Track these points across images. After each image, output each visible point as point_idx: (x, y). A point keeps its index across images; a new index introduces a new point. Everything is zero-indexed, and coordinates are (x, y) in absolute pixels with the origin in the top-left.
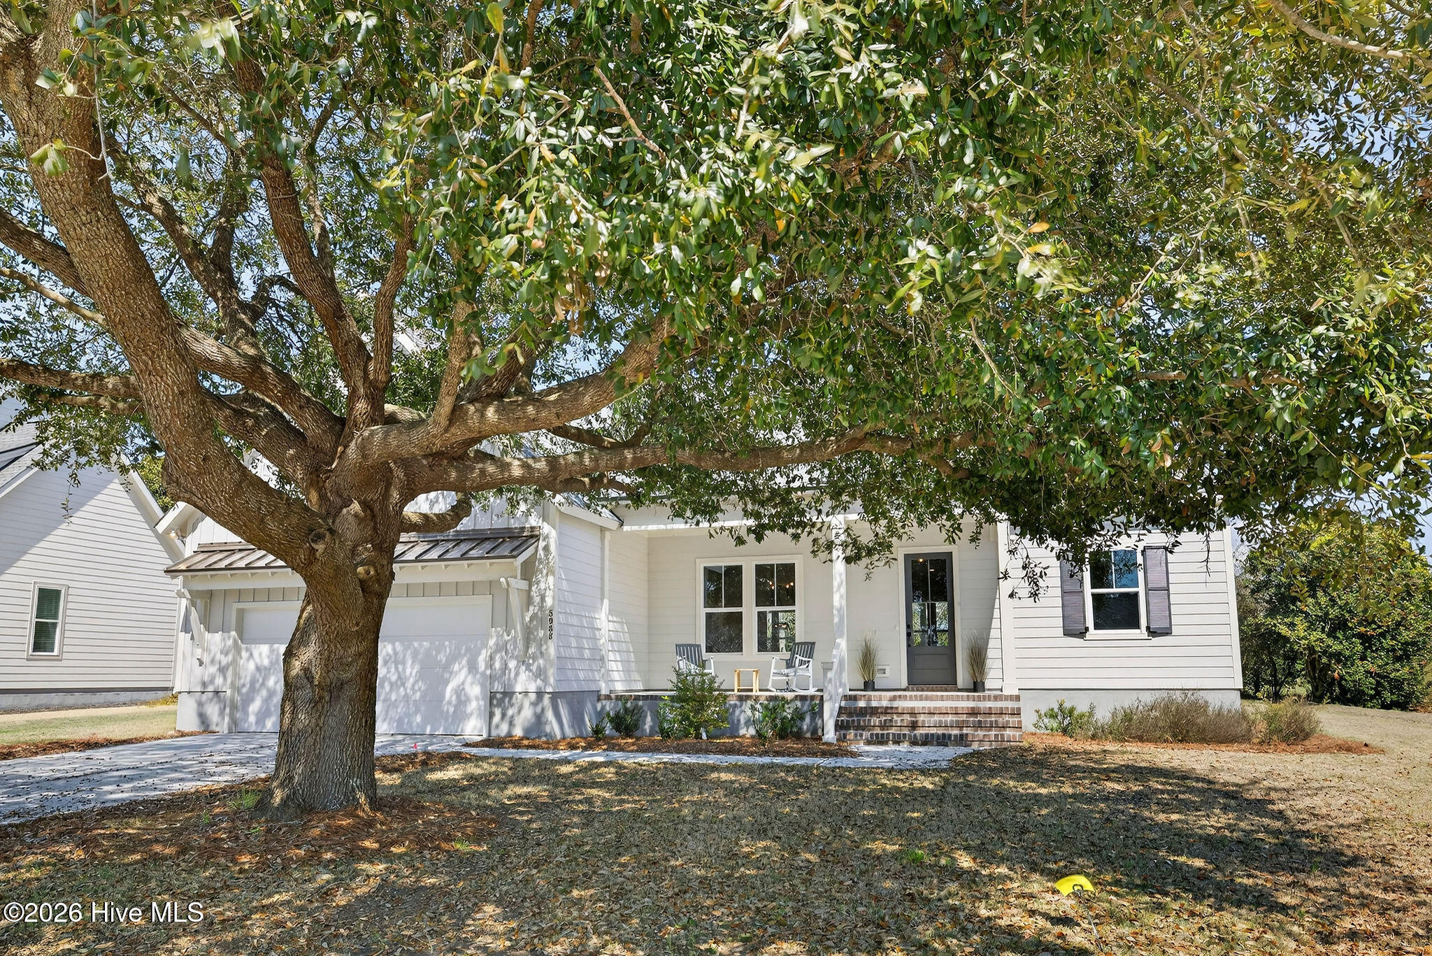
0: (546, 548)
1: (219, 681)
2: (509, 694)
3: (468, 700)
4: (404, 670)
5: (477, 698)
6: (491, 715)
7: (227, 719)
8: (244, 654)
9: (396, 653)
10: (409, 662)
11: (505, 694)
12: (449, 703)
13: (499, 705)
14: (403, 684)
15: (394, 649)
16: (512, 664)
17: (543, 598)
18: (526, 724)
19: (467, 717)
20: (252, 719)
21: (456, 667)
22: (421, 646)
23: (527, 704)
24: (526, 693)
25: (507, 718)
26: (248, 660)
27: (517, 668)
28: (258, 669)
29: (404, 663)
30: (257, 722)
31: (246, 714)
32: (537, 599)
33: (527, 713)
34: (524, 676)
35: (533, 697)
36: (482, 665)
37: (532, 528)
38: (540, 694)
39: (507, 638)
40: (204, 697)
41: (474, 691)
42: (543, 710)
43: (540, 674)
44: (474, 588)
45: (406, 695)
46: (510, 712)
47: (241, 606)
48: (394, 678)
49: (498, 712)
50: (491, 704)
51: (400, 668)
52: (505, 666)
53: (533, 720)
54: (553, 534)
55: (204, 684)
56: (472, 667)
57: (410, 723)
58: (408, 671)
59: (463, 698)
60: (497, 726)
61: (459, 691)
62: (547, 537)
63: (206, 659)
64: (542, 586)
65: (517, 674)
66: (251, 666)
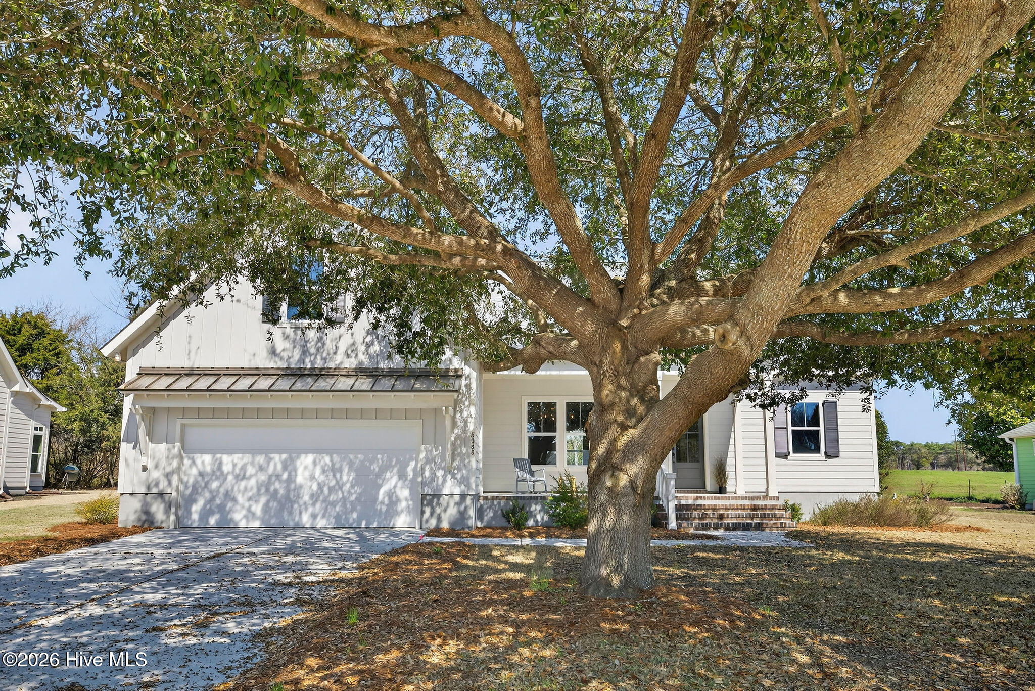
0: (468, 386)
1: (163, 484)
2: (437, 496)
3: (398, 500)
4: (341, 477)
5: (406, 500)
6: (423, 512)
7: (173, 517)
8: (187, 462)
9: (333, 464)
10: (346, 470)
11: (434, 496)
12: (382, 503)
13: (428, 505)
14: (341, 488)
15: (332, 460)
16: (440, 473)
17: (466, 422)
18: (452, 519)
19: (397, 514)
20: (195, 516)
21: (388, 475)
22: (356, 458)
23: (452, 504)
24: (452, 495)
25: (435, 515)
26: (190, 466)
27: (444, 476)
28: (201, 474)
29: (341, 472)
30: (201, 519)
31: (189, 512)
32: (460, 424)
33: (452, 511)
34: (450, 482)
35: (457, 498)
36: (411, 474)
37: (456, 370)
38: (463, 497)
39: (435, 453)
40: (149, 498)
41: (404, 493)
42: (466, 508)
43: (465, 481)
44: (407, 414)
45: (343, 497)
46: (438, 510)
47: (185, 421)
48: (333, 483)
49: (428, 510)
50: (422, 503)
51: (338, 476)
52: (433, 474)
53: (458, 516)
54: (474, 375)
55: (149, 488)
56: (402, 476)
57: (347, 519)
58: (345, 478)
59: (394, 499)
60: (427, 521)
61: (391, 495)
62: (468, 377)
63: (150, 465)
64: (465, 414)
65: (444, 481)
66: (194, 471)
